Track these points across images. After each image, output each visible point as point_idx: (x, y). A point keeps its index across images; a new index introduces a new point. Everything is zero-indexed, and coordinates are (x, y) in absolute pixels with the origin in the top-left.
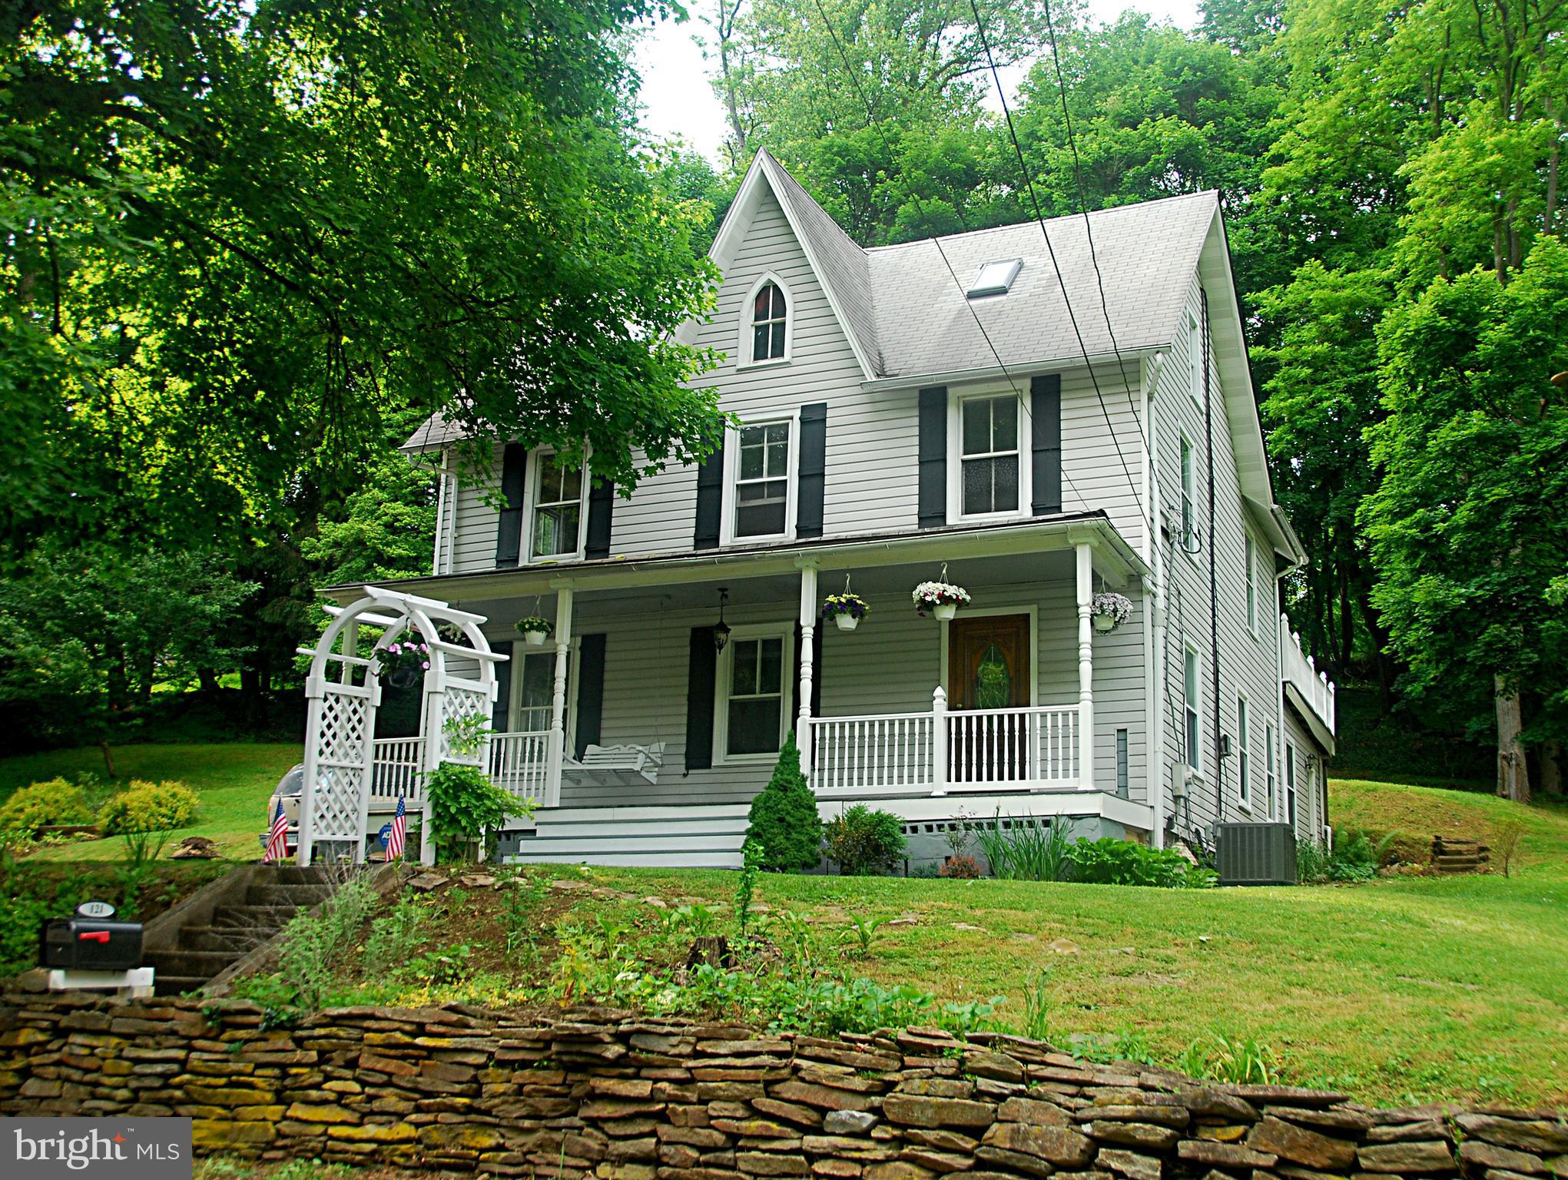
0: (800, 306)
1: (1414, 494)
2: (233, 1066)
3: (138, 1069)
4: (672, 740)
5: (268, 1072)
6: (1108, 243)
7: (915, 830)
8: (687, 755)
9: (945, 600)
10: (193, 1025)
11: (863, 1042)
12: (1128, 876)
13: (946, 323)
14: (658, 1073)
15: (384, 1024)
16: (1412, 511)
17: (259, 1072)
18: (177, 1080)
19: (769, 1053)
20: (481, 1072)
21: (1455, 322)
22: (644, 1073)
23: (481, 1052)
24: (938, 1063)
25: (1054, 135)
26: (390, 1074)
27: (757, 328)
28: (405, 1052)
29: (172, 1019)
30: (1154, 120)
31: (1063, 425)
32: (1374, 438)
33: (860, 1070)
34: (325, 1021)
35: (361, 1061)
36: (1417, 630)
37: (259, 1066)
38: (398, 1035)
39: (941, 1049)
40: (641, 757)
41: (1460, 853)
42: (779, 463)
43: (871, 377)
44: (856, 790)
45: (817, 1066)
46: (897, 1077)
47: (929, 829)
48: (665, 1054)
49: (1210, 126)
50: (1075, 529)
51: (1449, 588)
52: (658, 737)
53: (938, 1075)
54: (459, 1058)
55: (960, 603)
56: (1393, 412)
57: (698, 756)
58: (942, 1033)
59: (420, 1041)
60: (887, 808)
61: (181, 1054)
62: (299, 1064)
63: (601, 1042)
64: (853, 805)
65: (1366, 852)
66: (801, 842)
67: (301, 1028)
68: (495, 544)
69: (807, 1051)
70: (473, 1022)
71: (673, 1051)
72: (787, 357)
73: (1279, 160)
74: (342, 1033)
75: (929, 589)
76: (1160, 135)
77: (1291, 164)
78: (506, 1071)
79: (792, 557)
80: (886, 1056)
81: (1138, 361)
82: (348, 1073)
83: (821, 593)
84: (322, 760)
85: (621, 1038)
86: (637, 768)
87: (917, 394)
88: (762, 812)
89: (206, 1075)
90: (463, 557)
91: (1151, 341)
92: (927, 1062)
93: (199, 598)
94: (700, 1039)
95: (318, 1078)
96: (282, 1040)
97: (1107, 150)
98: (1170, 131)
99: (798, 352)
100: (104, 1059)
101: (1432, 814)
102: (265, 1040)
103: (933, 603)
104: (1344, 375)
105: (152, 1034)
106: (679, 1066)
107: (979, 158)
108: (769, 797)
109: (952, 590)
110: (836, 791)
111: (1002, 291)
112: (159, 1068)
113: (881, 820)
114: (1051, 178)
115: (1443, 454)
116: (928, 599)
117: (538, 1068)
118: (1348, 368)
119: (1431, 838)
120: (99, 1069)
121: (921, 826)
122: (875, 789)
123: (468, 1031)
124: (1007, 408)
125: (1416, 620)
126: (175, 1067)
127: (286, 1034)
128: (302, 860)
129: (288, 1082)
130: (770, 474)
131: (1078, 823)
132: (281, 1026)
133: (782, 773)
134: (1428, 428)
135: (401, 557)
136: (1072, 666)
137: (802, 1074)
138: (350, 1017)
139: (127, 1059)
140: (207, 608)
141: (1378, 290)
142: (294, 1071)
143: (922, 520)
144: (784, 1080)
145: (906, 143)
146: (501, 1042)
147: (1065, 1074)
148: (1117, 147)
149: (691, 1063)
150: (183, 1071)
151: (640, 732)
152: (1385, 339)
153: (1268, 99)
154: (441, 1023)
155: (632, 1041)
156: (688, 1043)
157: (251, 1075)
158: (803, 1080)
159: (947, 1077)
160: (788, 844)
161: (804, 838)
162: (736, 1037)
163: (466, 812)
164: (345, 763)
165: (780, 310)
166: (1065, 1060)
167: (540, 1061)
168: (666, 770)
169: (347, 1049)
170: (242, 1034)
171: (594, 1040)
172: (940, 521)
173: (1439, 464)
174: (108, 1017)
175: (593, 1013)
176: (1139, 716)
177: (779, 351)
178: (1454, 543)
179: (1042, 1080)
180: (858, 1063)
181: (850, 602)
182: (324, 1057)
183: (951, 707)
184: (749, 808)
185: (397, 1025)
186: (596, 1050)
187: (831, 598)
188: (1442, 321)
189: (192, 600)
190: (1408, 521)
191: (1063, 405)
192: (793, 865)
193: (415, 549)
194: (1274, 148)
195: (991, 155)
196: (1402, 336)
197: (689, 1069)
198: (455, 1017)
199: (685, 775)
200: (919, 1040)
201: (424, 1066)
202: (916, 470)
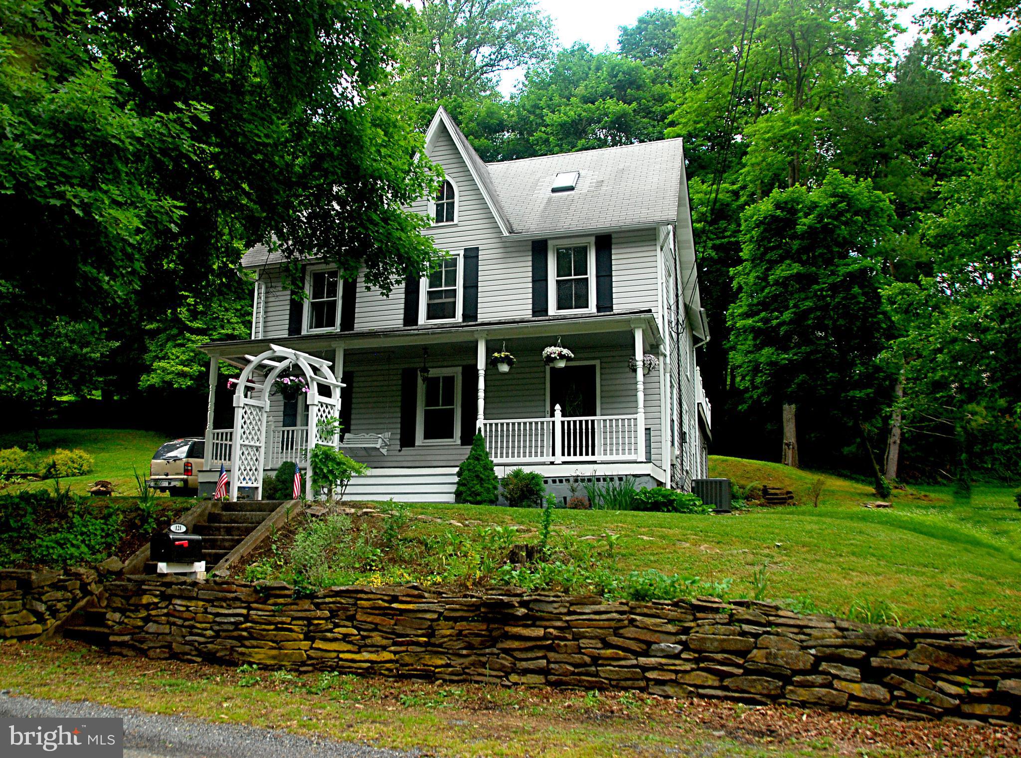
0: (462, 193)
1: (758, 304)
2: (279, 619)
3: (218, 619)
4: (395, 431)
5: (300, 622)
6: (627, 164)
7: (546, 482)
8: (401, 440)
9: (562, 357)
10: (249, 595)
11: (668, 605)
12: (670, 508)
13: (542, 206)
14: (548, 623)
15: (371, 596)
16: (758, 313)
17: (294, 622)
18: (243, 626)
19: (616, 612)
20: (435, 623)
21: (785, 213)
22: (538, 623)
23: (435, 612)
24: (717, 616)
25: (548, 106)
26: (376, 624)
27: (438, 205)
28: (384, 612)
29: (236, 592)
30: (604, 100)
31: (613, 262)
32: (735, 274)
33: (670, 621)
34: (331, 593)
35: (357, 616)
36: (761, 377)
37: (294, 619)
38: (380, 602)
39: (718, 608)
40: (380, 440)
41: (776, 494)
42: (452, 280)
43: (506, 233)
44: (516, 460)
45: (646, 619)
46: (692, 624)
47: (554, 481)
48: (551, 613)
49: (634, 104)
50: (636, 319)
51: (778, 355)
52: (388, 430)
53: (717, 623)
54: (420, 615)
55: (568, 359)
56: (746, 260)
57: (407, 440)
58: (717, 600)
59: (395, 605)
60: (537, 470)
61: (244, 611)
62: (319, 618)
63: (514, 606)
64: (515, 468)
65: (738, 494)
66: (489, 488)
67: (317, 597)
68: (287, 322)
69: (638, 611)
70: (426, 595)
71: (555, 611)
72: (456, 221)
73: (672, 124)
74: (343, 601)
75: (552, 350)
76: (608, 108)
77: (680, 126)
78: (451, 623)
79: (473, 332)
80: (685, 613)
81: (655, 229)
82: (349, 624)
83: (489, 352)
84: (242, 442)
85: (523, 604)
86: (378, 446)
87: (530, 243)
88: (466, 472)
89: (261, 623)
90: (270, 329)
91: (664, 218)
92: (710, 616)
93: (88, 349)
94: (572, 604)
95: (331, 626)
96: (306, 604)
97: (579, 115)
98: (613, 106)
99: (462, 219)
100: (196, 613)
101: (758, 474)
102: (297, 604)
103: (555, 358)
104: (711, 240)
105: (225, 599)
106: (561, 620)
107: (505, 117)
108: (470, 464)
109: (565, 351)
110: (505, 460)
111: (571, 188)
112: (232, 620)
113: (533, 477)
114: (549, 130)
115: (777, 283)
116: (553, 356)
117: (472, 621)
118: (713, 236)
119: (762, 487)
120: (193, 619)
121: (550, 480)
122: (527, 460)
123: (424, 600)
124: (582, 252)
125: (761, 371)
126: (242, 619)
127: (308, 602)
128: (233, 497)
129: (312, 628)
130: (446, 286)
131: (638, 479)
132: (307, 597)
133: (475, 451)
134: (768, 270)
135: (198, 328)
136: (633, 393)
137: (638, 623)
138: (348, 591)
139: (210, 613)
140: (93, 355)
141: (728, 195)
142: (316, 622)
143: (535, 313)
144: (625, 627)
145: (466, 109)
146: (447, 607)
147: (791, 622)
148: (584, 114)
149: (568, 618)
150: (246, 621)
151: (375, 427)
152: (746, 221)
153: (664, 91)
154: (408, 595)
155: (531, 606)
156: (565, 607)
157: (290, 624)
158: (637, 627)
159: (722, 624)
160: (482, 490)
161: (491, 487)
162: (594, 603)
163: (331, 472)
164: (252, 443)
165: (451, 194)
166: (790, 614)
167: (473, 617)
168: (392, 447)
169: (346, 609)
170: (281, 600)
171: (510, 605)
172: (544, 313)
173: (773, 288)
174: (196, 590)
175: (507, 590)
176: (657, 421)
177: (450, 218)
178: (783, 329)
179: (778, 625)
180: (669, 617)
181: (507, 356)
182: (334, 614)
183: (563, 416)
184: (457, 469)
185: (379, 596)
186: (510, 611)
187: (496, 354)
188: (778, 212)
189: (85, 350)
190: (756, 318)
191: (613, 252)
192: (485, 501)
193: (206, 324)
194: (670, 117)
195: (513, 116)
196: (757, 220)
197: (567, 621)
198: (416, 592)
199: (400, 451)
200: (704, 604)
201: (397, 619)
202: (530, 285)
